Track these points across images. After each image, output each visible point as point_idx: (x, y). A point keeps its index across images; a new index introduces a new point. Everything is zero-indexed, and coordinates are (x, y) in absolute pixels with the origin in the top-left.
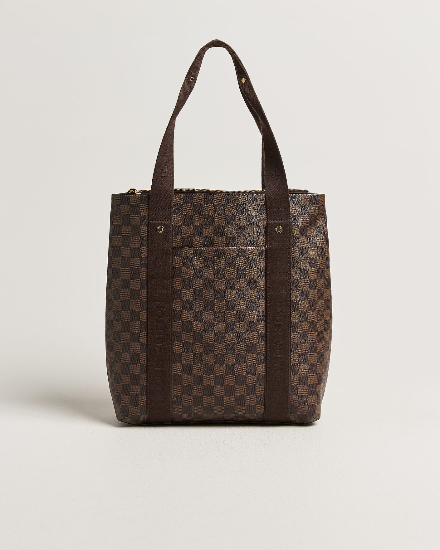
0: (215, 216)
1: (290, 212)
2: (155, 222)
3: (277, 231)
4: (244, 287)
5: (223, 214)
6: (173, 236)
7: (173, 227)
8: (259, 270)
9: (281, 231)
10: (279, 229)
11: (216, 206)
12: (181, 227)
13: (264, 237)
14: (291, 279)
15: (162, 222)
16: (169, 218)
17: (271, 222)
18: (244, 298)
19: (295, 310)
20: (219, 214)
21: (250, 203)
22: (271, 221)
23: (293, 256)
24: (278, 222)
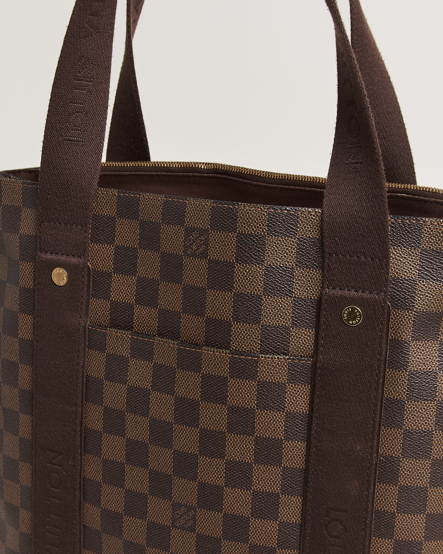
0: (185, 260)
1: (388, 269)
2: (49, 256)
3: (348, 320)
4: (249, 457)
5: (204, 255)
6: (88, 295)
7: (89, 274)
8: (290, 417)
9: (358, 321)
10: (352, 315)
11: (189, 231)
12: (109, 275)
13: (312, 332)
14: (377, 452)
15: (64, 258)
16: (81, 252)
17: (332, 292)
18: (246, 484)
19: (383, 536)
20: (194, 255)
21: (278, 232)
22: (333, 289)
23: (390, 392)
24: (353, 293)
